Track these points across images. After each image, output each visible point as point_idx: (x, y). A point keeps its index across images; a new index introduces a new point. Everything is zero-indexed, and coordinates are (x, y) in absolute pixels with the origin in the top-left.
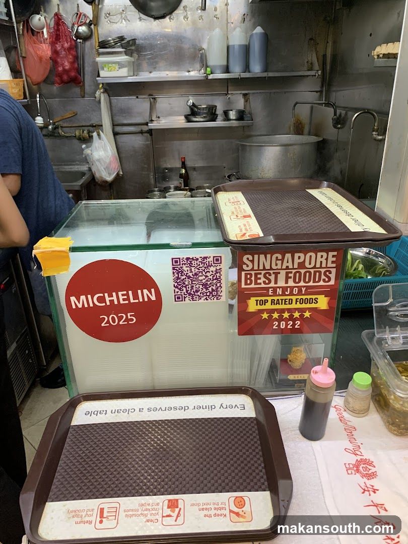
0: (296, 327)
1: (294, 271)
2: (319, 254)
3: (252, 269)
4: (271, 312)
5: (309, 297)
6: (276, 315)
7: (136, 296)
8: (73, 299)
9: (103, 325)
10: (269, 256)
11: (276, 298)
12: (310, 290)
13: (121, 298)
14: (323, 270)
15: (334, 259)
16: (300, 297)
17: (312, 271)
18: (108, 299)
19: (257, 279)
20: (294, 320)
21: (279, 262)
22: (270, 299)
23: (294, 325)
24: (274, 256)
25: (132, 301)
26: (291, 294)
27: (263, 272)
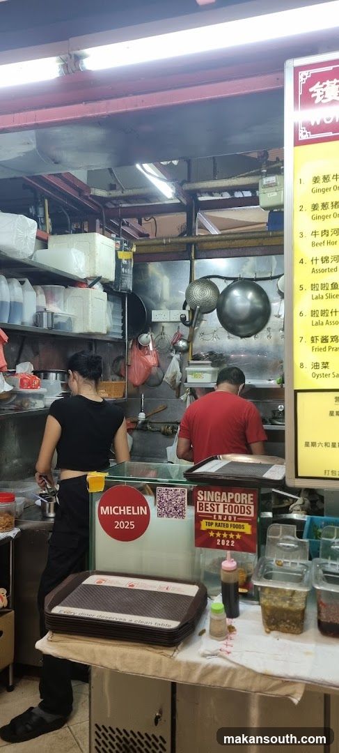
0: (232, 545)
1: (228, 504)
2: (243, 495)
3: (203, 500)
4: (215, 531)
5: (238, 523)
6: (218, 535)
7: (136, 511)
8: (102, 508)
9: (116, 527)
10: (213, 492)
11: (218, 522)
12: (239, 519)
13: (128, 510)
14: (246, 506)
15: (252, 499)
16: (233, 523)
17: (239, 505)
18: (120, 510)
19: (206, 507)
20: (231, 540)
21: (219, 497)
22: (214, 522)
23: (230, 543)
24: (216, 493)
25: (134, 514)
26: (227, 520)
27: (210, 503)
